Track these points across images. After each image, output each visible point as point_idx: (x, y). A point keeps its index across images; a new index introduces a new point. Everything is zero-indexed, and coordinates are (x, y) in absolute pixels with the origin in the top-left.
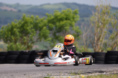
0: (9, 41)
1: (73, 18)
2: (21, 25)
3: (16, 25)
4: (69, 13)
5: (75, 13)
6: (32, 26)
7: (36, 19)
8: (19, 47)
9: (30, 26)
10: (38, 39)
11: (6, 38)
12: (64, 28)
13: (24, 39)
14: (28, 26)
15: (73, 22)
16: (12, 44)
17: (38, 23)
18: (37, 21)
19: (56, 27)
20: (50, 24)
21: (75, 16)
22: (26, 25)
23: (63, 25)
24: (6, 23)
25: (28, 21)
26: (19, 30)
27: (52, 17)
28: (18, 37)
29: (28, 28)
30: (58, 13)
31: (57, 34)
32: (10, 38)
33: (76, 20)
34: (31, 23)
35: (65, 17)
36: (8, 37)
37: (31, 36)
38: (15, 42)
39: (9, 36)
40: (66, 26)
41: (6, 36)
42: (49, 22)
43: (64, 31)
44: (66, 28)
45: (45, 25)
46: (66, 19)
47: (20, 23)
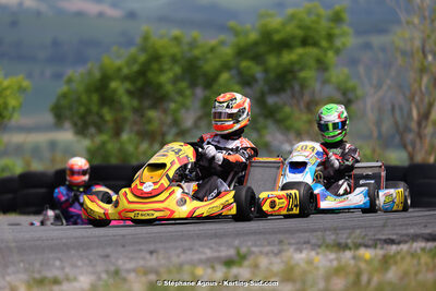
0: (92, 130)
1: (330, 37)
2: (135, 68)
3: (119, 69)
4: (314, 18)
5: (337, 19)
6: (177, 69)
7: (193, 44)
8: (130, 148)
9: (170, 69)
10: (200, 118)
11: (83, 117)
12: (295, 78)
13: (150, 121)
14: (162, 71)
15: (330, 54)
16: (104, 137)
17: (197, 59)
18: (197, 52)
19: (266, 71)
20: (245, 64)
21: (337, 31)
22: (155, 66)
23: (292, 63)
24: (80, 59)
25: (162, 52)
26: (127, 85)
27: (253, 36)
28: (128, 114)
29: (163, 79)
30: (275, 22)
31: (271, 100)
32: (96, 119)
33: (338, 43)
34: (174, 60)
35: (300, 33)
36: (89, 112)
37: (173, 106)
38: (117, 133)
39: (95, 108)
40: (302, 69)
41: (82, 110)
42: (241, 53)
43: (297, 88)
44: (302, 74)
45: (226, 67)
46: (305, 42)
47: (133, 60)
